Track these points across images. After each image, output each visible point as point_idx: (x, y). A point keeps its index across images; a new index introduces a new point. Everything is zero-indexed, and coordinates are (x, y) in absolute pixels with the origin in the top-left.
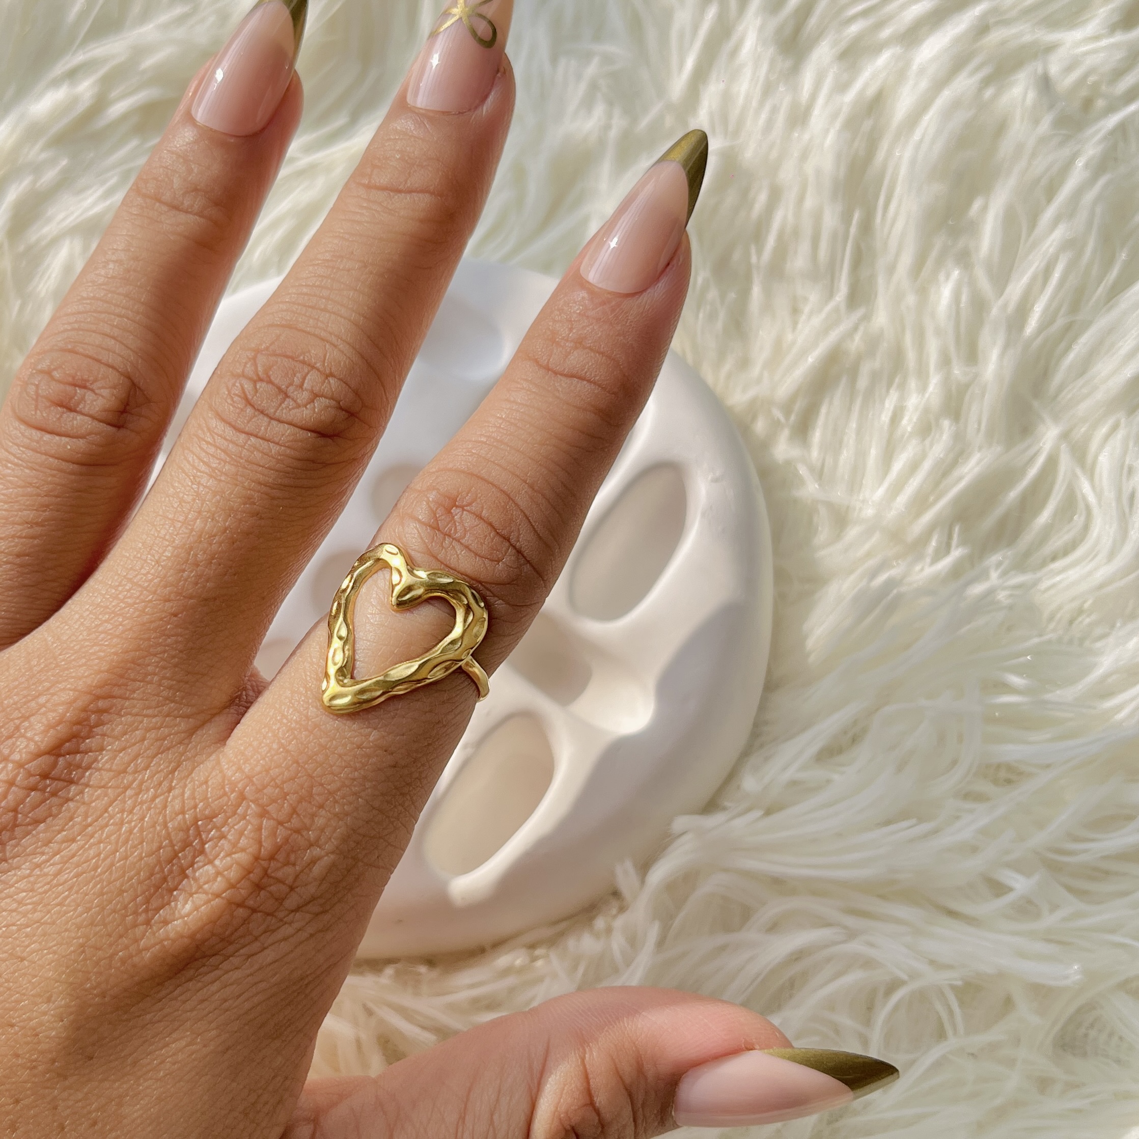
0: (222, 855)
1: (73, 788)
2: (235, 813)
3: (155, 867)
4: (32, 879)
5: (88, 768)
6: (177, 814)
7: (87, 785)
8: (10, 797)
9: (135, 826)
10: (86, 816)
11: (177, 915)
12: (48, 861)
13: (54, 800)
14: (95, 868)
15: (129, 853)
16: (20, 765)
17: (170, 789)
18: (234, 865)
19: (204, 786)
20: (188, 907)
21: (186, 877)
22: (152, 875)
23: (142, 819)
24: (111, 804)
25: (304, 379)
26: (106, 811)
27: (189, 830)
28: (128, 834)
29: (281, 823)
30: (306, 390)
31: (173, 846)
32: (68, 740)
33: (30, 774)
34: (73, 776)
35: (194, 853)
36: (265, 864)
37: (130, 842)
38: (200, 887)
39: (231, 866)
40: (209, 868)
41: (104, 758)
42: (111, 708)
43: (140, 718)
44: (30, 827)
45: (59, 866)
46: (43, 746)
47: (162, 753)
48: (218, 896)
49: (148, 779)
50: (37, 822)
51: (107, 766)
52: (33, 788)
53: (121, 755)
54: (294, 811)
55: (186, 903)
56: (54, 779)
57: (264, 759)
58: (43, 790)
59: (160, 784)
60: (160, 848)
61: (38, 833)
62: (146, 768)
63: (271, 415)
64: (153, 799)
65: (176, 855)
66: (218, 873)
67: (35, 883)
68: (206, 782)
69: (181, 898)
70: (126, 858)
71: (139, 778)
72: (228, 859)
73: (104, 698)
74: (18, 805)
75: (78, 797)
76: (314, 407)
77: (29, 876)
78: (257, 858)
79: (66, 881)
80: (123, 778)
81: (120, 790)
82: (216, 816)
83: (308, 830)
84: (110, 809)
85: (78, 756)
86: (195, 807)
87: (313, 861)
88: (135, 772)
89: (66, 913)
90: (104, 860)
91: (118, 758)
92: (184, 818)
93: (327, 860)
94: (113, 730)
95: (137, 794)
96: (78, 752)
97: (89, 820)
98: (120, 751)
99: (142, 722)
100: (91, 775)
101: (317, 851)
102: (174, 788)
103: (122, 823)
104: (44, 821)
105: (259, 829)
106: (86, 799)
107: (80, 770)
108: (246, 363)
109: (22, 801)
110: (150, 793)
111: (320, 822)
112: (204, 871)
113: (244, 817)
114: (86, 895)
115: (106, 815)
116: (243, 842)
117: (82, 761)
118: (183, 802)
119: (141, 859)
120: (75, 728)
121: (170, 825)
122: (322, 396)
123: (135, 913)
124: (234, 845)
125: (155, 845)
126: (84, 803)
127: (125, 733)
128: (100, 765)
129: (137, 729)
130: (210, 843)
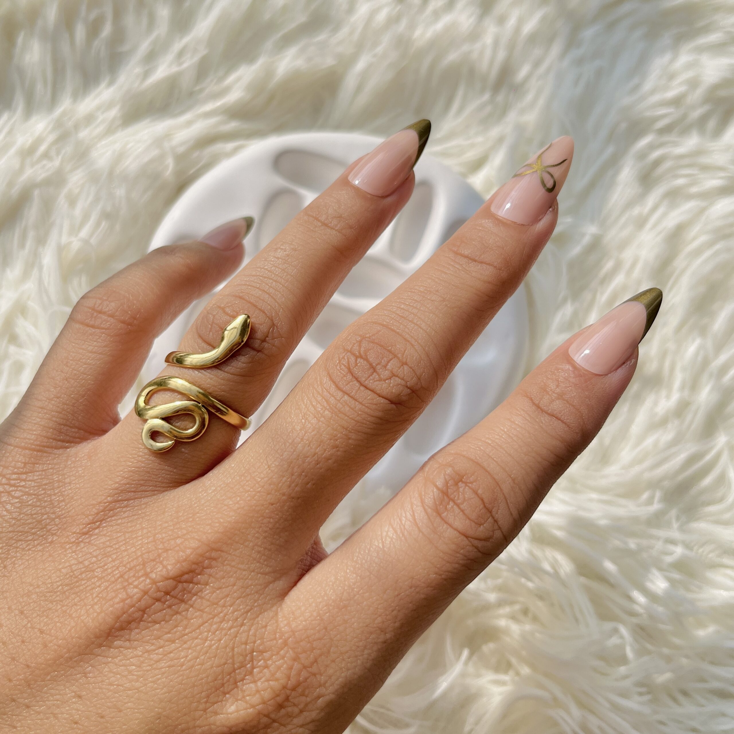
0: (263, 679)
1: (183, 606)
2: (278, 653)
3: (219, 675)
4: (142, 659)
5: (196, 594)
6: (242, 644)
7: (192, 606)
8: (143, 602)
9: (214, 645)
11: (224, 711)
12: (155, 650)
13: (168, 610)
14: (182, 665)
15: (205, 661)
16: (154, 582)
17: (242, 625)
18: (269, 689)
19: (264, 630)
20: (233, 708)
21: (237, 687)
22: (216, 680)
23: (220, 640)
24: (203, 624)
25: (388, 362)
26: (199, 627)
27: (246, 656)
28: (208, 648)
29: (305, 667)
30: (388, 370)
31: (233, 664)
32: (187, 573)
33: (158, 590)
34: (184, 597)
35: (246, 673)
36: (288, 692)
37: (208, 654)
38: (244, 697)
39: (267, 689)
40: (252, 685)
41: (207, 591)
42: (219, 558)
43: (235, 570)
44: (149, 625)
45: (160, 656)
46: (171, 574)
48: (253, 706)
49: (230, 614)
50: (155, 622)
51: (207, 597)
52: (158, 600)
53: (218, 592)
54: (316, 661)
55: (232, 705)
56: (172, 597)
57: (305, 621)
58: (164, 603)
59: (236, 619)
60: (225, 664)
61: (154, 630)
62: (231, 606)
63: (362, 382)
64: (230, 629)
65: (234, 670)
66: (258, 691)
67: (143, 662)
68: (266, 626)
69: (230, 701)
70: (202, 664)
71: (225, 611)
72: (266, 683)
73: (217, 550)
74: (146, 608)
75: (184, 613)
76: (390, 383)
77: (141, 656)
78: (284, 687)
79: (162, 668)
80: (215, 608)
81: (211, 616)
82: (266, 652)
83: (321, 675)
84: (202, 627)
85: (191, 585)
86: (254, 642)
87: (319, 697)
88: (224, 606)
89: (156, 689)
90: (190, 661)
91: (215, 594)
92: (246, 648)
93: (328, 698)
94: (217, 573)
95: (221, 622)
96: (191, 582)
97: (187, 631)
98: (218, 589)
99: (235, 572)
100: (196, 600)
101: (323, 690)
102: (245, 625)
103: (206, 640)
105: (291, 668)
106: (189, 616)
107: (190, 595)
108: (354, 344)
109: (149, 607)
110: (229, 624)
111: (331, 671)
112: (249, 687)
113: (283, 658)
114: (171, 681)
115: (198, 631)
116: (278, 675)
117: (193, 589)
118: (248, 636)
119: (212, 667)
120: (193, 566)
121: (236, 649)
122: (397, 376)
123: (198, 702)
124: (273, 675)
125: (223, 661)
126: (186, 618)
127: (224, 578)
128: (203, 595)
129: (231, 577)
130: (258, 669)
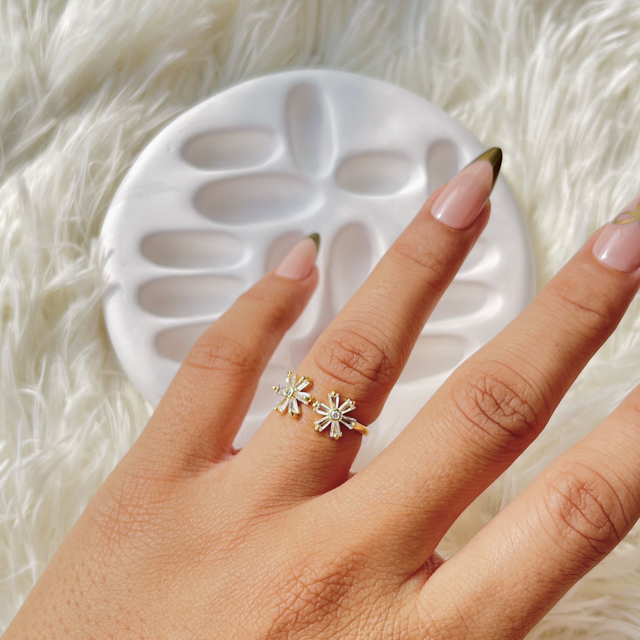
1: (332, 606)
5: (343, 595)
7: (340, 605)
8: (296, 604)
10: (337, 627)
13: (320, 611)
16: (305, 585)
17: (387, 619)
23: (368, 635)
24: (352, 621)
25: (511, 400)
26: (349, 624)
30: (511, 407)
32: (334, 575)
33: (310, 592)
34: (333, 598)
41: (352, 591)
42: (360, 561)
43: (374, 571)
44: (304, 625)
46: (320, 576)
47: (384, 595)
49: (374, 610)
50: (309, 623)
51: (353, 597)
52: (310, 602)
53: (362, 591)
56: (322, 598)
58: (316, 604)
61: (308, 630)
62: (374, 603)
63: (489, 416)
64: (376, 624)
68: (408, 619)
71: (369, 609)
73: (358, 554)
74: (300, 610)
75: (334, 612)
80: (360, 607)
81: (358, 614)
85: (338, 586)
86: (400, 633)
88: (368, 604)
91: (359, 593)
94: (359, 575)
95: (368, 618)
96: (338, 583)
97: (339, 628)
98: (361, 589)
99: (375, 574)
100: (343, 600)
102: (389, 619)
104: (313, 623)
106: (338, 615)
107: (338, 596)
108: (479, 380)
109: (303, 609)
110: (375, 619)
115: (348, 628)
117: (340, 590)
120: (339, 568)
122: (518, 413)
126: (336, 617)
127: (365, 579)
128: (349, 595)
129: (372, 577)
